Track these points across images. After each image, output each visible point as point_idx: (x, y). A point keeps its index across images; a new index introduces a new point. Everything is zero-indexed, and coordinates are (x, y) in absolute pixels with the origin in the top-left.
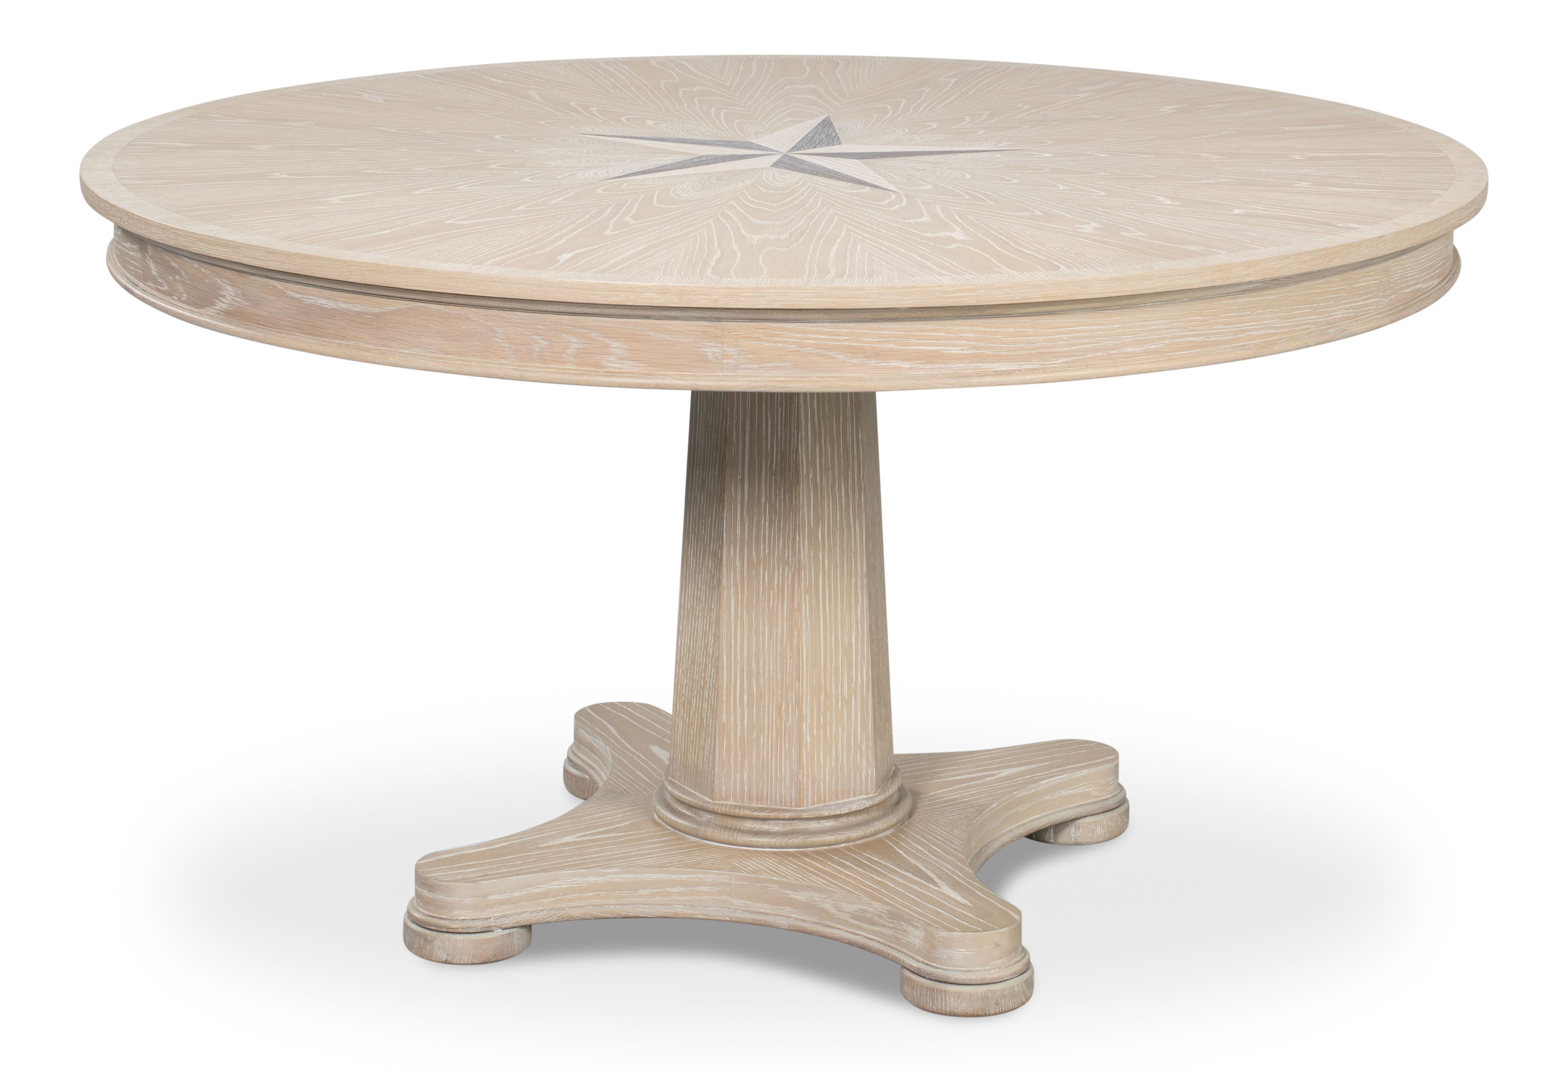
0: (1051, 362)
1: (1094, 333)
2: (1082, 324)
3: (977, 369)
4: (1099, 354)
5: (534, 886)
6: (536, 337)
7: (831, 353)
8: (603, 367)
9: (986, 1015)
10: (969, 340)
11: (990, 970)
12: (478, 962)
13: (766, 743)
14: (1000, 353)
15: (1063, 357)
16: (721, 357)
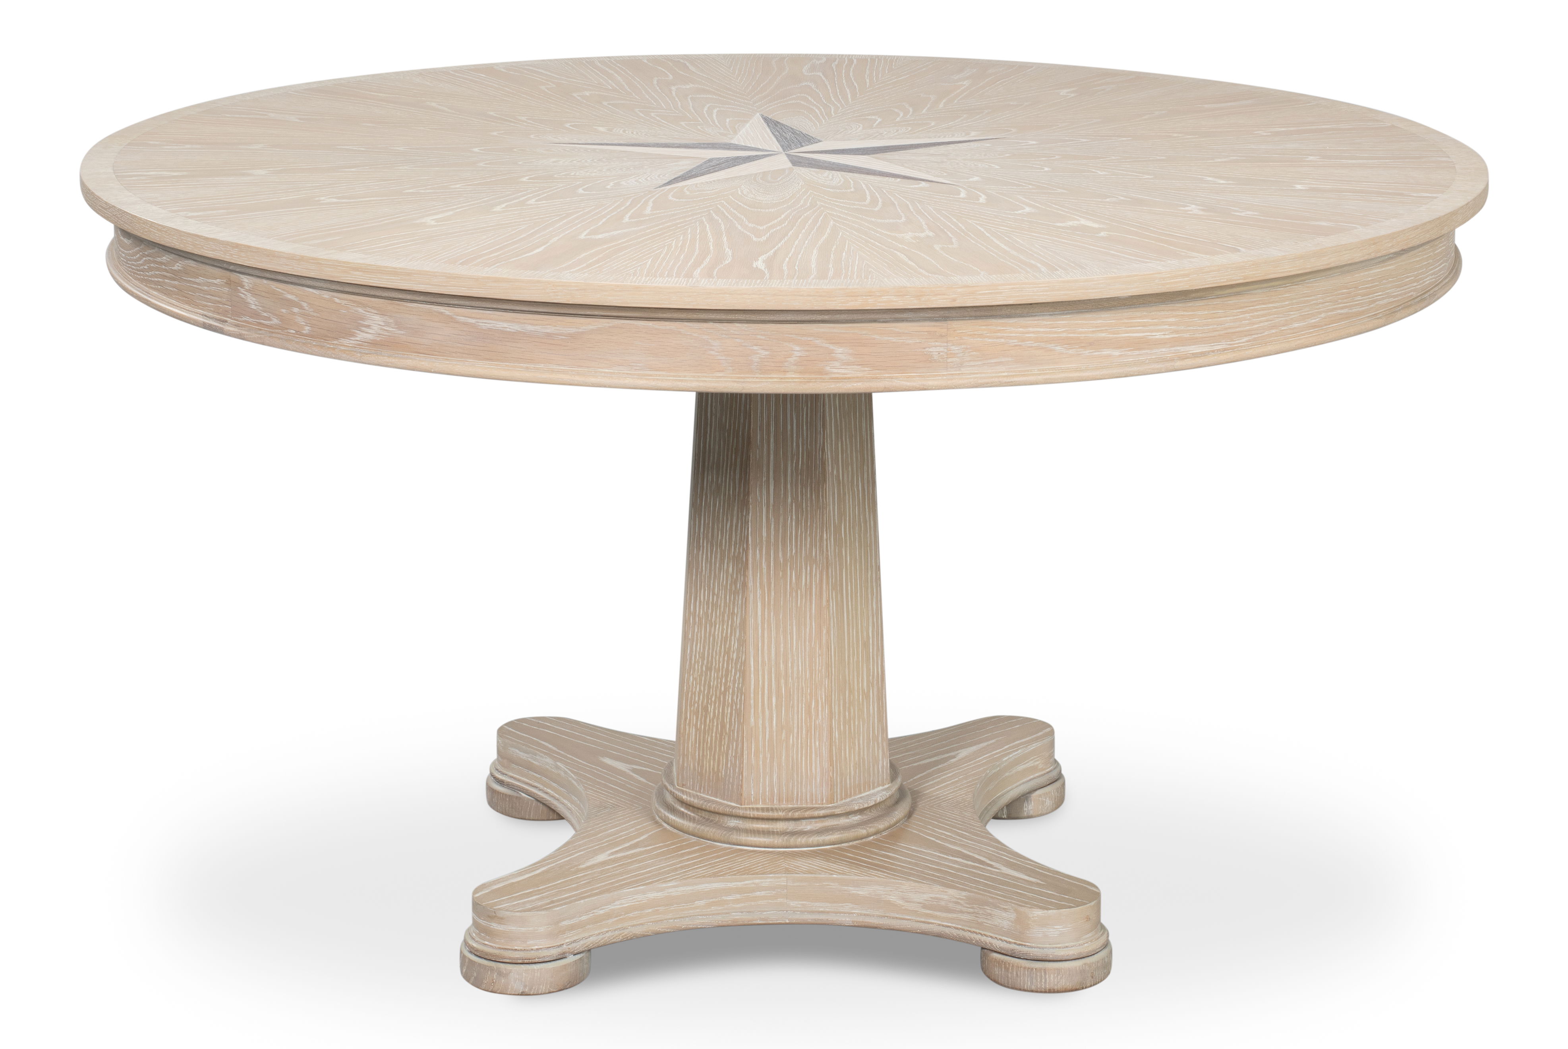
0: (1236, 342)
1: (1270, 311)
2: (1261, 302)
3: (1177, 353)
4: (1273, 331)
5: (599, 908)
6: (755, 348)
7: (1050, 346)
8: (827, 374)
9: (1083, 988)
10: (1170, 324)
11: (1084, 944)
12: (554, 990)
13: (795, 743)
14: (1196, 336)
15: (1246, 336)
16: (946, 356)
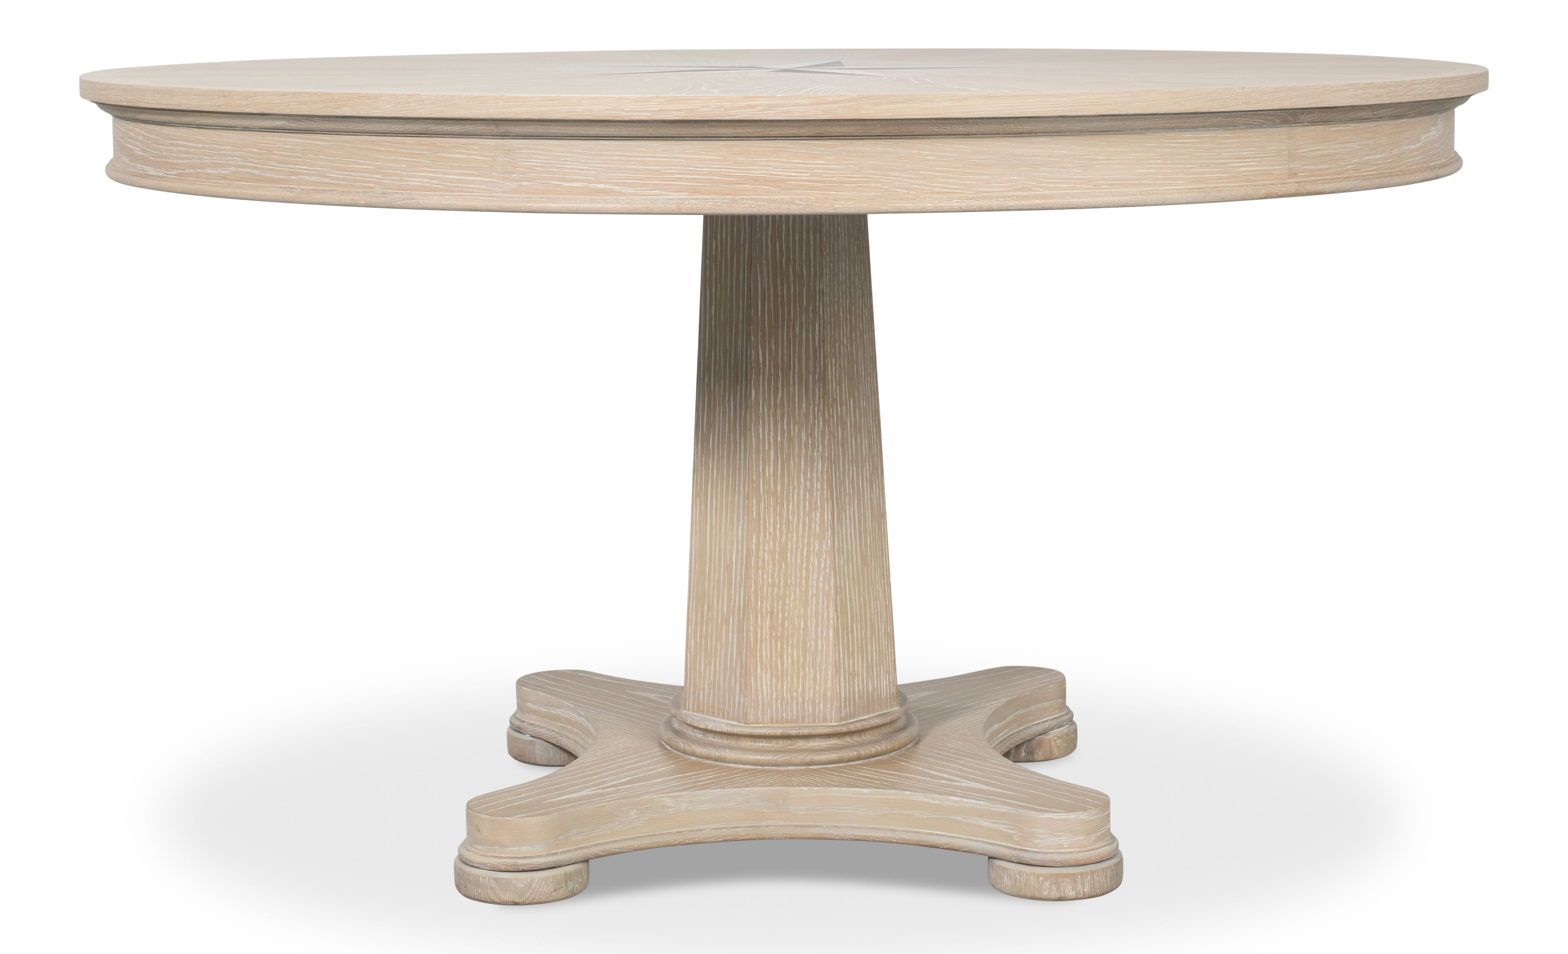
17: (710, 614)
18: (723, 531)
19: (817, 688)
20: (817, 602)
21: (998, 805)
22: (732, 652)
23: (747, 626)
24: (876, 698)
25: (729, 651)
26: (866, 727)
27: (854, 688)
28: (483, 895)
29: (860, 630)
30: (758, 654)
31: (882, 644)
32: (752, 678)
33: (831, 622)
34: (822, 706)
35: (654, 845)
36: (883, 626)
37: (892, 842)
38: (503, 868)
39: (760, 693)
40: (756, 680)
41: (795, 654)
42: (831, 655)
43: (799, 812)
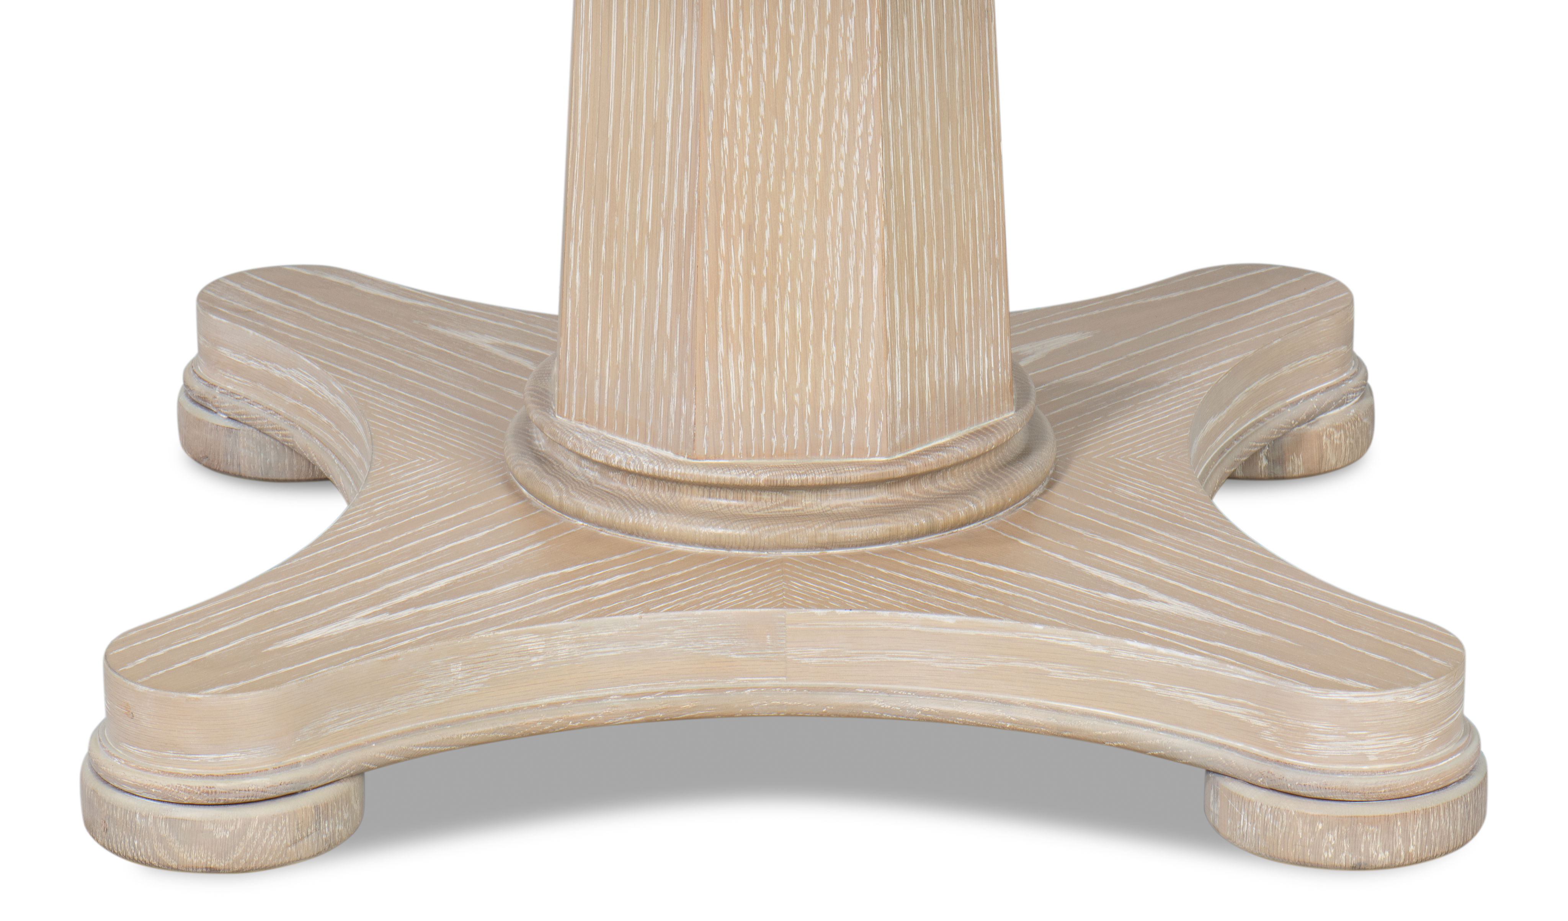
17: (617, 222)
18: (646, 51)
19: (845, 386)
20: (848, 207)
21: (1232, 667)
22: (663, 306)
23: (697, 255)
24: (968, 398)
25: (657, 303)
26: (946, 464)
27: (922, 380)
28: (142, 850)
29: (937, 260)
30: (720, 313)
31: (983, 284)
32: (707, 363)
33: (877, 247)
34: (854, 422)
35: (501, 735)
36: (984, 247)
37: (1004, 728)
38: (185, 798)
39: (722, 394)
40: (714, 369)
41: (798, 315)
42: (875, 316)
43: (806, 661)
